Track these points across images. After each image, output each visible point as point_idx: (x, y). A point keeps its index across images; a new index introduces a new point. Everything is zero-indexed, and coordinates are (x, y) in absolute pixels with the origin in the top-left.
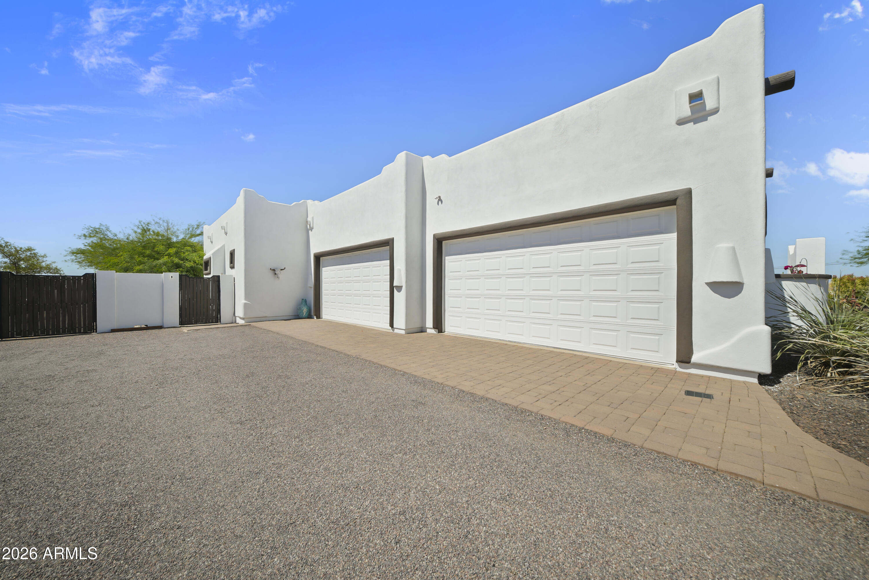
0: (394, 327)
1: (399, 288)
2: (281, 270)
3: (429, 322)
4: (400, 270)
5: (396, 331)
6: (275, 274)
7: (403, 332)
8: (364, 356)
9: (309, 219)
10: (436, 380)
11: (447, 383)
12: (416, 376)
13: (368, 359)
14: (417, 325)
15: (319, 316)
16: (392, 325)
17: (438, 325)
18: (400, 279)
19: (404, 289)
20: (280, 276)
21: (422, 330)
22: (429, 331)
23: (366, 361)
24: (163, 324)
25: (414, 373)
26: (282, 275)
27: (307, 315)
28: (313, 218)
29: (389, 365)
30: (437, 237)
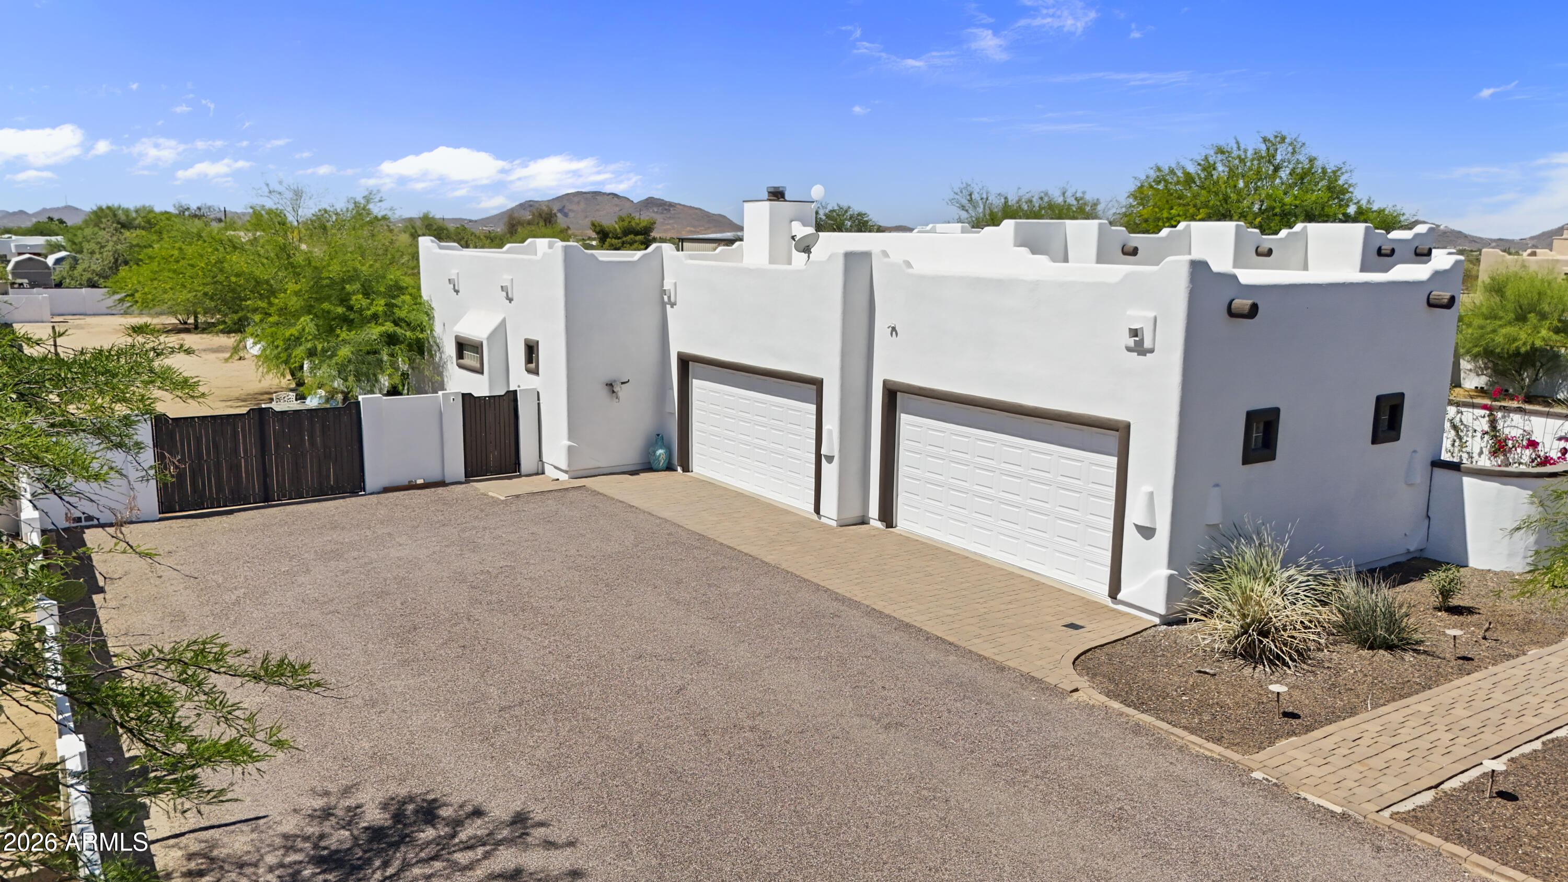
0: (821, 513)
1: (830, 459)
2: (623, 383)
3: (874, 510)
4: (830, 432)
5: (823, 520)
6: (613, 392)
7: (834, 524)
8: (784, 566)
9: (668, 285)
10: (855, 599)
11: (864, 602)
12: (837, 593)
13: (789, 570)
14: (854, 513)
15: (686, 469)
16: (817, 510)
17: (887, 515)
18: (831, 445)
19: (836, 460)
20: (620, 394)
21: (864, 521)
22: (872, 522)
23: (788, 572)
24: (444, 475)
25: (836, 591)
26: (622, 391)
27: (665, 465)
28: (675, 284)
29: (812, 580)
30: (889, 386)
